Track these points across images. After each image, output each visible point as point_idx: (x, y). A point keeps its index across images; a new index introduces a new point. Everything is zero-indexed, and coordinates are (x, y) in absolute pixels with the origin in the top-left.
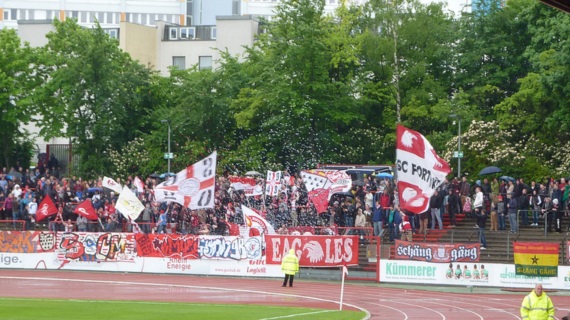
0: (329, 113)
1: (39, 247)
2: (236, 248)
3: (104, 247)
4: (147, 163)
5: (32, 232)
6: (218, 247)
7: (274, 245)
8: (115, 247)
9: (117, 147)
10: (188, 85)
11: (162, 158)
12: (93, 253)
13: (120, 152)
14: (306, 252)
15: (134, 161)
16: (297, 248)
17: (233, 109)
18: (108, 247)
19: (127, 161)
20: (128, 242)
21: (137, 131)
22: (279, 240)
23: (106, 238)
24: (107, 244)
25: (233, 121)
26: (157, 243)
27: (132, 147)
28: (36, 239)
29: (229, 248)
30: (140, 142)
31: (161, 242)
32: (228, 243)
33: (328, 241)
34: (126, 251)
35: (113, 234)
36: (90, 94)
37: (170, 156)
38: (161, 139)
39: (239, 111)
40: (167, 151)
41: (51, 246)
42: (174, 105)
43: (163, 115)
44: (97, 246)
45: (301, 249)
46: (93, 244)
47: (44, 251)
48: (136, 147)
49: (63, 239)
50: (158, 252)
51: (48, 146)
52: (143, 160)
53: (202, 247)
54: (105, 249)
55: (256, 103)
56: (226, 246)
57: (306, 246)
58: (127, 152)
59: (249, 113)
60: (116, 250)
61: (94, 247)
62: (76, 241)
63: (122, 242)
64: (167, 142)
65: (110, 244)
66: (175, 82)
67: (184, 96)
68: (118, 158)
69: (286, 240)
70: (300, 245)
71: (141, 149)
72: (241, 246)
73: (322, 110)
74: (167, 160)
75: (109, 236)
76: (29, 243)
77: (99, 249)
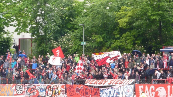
0: (169, 19)
1: (15, 93)
2: (120, 91)
3: (49, 92)
4: (72, 47)
5: (12, 85)
6: (110, 92)
7: (140, 89)
8: (55, 92)
9: (56, 39)
10: (93, 5)
11: (80, 44)
12: (44, 95)
13: (58, 41)
14: (157, 93)
15: (65, 46)
16: (152, 91)
17: (117, 18)
18: (51, 92)
19: (62, 46)
20: (62, 89)
21: (67, 30)
22: (142, 87)
23: (50, 87)
24: (51, 90)
25: (117, 24)
26: (77, 89)
27: (64, 39)
28: (14, 88)
29: (116, 92)
30: (68, 36)
31: (79, 89)
32: (116, 89)
33: (169, 87)
34: (61, 94)
35: (54, 85)
36: (42, 11)
37: (84, 43)
38: (79, 34)
39: (121, 18)
40: (82, 41)
41: (22, 92)
42: (86, 16)
43: (80, 21)
44: (46, 91)
45: (155, 91)
46: (43, 90)
47: (18, 95)
48: (66, 39)
49: (28, 88)
50: (78, 94)
51: (20, 40)
52: (70, 45)
53: (102, 93)
54: (50, 92)
55: (130, 14)
56: (115, 90)
57: (157, 89)
58: (61, 42)
59: (126, 20)
60: (55, 93)
61: (44, 92)
62: (35, 89)
63: (59, 89)
64: (82, 36)
65: (53, 90)
66: (86, 4)
67: (91, 12)
68: (57, 44)
69: (146, 87)
70: (154, 89)
71: (69, 40)
72: (122, 90)
73: (165, 17)
74: (82, 45)
75: (52, 86)
76: (10, 91)
77: (47, 93)
